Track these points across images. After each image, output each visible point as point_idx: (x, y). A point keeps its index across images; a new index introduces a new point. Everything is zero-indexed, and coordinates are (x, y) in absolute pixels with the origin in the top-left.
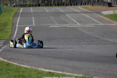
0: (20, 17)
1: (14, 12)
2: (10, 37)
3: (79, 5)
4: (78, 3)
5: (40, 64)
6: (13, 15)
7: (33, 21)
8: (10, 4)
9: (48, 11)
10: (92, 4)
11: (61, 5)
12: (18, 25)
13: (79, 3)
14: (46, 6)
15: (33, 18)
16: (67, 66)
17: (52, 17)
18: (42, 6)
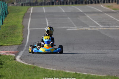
0: (31, 18)
1: (23, 13)
2: (22, 42)
3: (101, 3)
4: (99, 1)
5: (65, 67)
6: (23, 16)
7: (46, 23)
8: (17, 3)
9: (64, 11)
10: (117, 2)
11: (79, 4)
12: (30, 28)
13: (101, 1)
14: (61, 4)
15: (47, 19)
16: (92, 69)
17: (69, 18)
18: (56, 4)
